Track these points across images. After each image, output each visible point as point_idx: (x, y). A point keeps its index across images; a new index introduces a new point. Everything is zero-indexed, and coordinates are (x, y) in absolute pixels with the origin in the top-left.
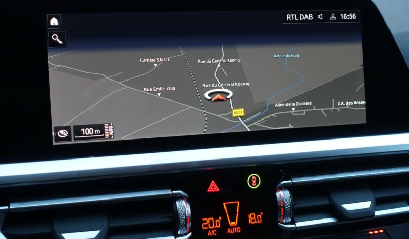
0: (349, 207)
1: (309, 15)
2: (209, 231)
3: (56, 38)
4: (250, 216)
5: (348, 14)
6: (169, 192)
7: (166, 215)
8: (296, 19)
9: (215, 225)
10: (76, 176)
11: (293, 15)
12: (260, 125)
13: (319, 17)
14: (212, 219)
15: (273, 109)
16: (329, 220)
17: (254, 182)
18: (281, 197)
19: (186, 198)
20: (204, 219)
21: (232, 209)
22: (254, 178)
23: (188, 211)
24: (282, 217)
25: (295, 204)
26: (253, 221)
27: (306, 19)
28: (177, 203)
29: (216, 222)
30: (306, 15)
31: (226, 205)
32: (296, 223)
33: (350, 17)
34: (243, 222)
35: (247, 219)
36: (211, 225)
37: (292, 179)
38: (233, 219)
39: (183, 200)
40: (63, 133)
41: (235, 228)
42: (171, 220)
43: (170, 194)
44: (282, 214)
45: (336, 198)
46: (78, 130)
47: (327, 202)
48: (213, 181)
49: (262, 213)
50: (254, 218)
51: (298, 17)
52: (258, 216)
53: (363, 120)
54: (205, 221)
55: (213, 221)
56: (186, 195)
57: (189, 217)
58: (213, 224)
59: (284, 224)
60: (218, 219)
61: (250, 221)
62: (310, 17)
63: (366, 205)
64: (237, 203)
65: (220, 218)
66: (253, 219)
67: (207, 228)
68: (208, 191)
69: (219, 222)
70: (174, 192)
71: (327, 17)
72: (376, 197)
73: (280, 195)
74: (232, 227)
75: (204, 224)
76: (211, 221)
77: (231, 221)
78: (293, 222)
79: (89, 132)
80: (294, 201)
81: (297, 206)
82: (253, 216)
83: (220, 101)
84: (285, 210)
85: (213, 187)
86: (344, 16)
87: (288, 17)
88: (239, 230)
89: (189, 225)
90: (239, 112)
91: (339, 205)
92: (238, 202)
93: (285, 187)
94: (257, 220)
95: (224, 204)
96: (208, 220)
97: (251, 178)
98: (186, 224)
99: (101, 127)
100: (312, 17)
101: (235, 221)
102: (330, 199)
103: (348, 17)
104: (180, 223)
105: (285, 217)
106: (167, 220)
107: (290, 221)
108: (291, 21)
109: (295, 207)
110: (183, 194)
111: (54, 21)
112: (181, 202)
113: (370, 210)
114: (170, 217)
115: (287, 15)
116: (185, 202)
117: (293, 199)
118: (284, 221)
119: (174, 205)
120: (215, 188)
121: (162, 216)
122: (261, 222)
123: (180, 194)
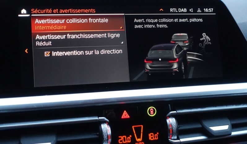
0: (215, 129)
1: (184, 9)
4: (150, 135)
5: (208, 9)
6: (96, 118)
7: (96, 134)
9: (127, 141)
10: (35, 107)
11: (174, 9)
13: (190, 10)
14: (125, 136)
16: (202, 138)
17: (152, 112)
18: (170, 122)
19: (108, 122)
21: (138, 130)
22: (152, 109)
23: (109, 130)
24: (171, 135)
25: (179, 127)
26: (152, 138)
27: (183, 11)
28: (102, 125)
30: (182, 9)
31: (134, 128)
32: (180, 139)
33: (210, 11)
34: (145, 139)
35: (148, 137)
36: (125, 141)
37: (177, 111)
38: (139, 137)
39: (105, 123)
41: (141, 143)
43: (97, 120)
44: (171, 133)
45: (206, 124)
47: (199, 126)
48: (125, 111)
49: (158, 133)
50: (153, 136)
51: (177, 10)
54: (120, 138)
55: (126, 138)
56: (108, 120)
57: (109, 135)
58: (126, 140)
59: (172, 140)
60: (129, 137)
61: (150, 138)
63: (225, 127)
64: (141, 127)
65: (131, 136)
66: (152, 137)
67: (121, 143)
68: (122, 117)
69: (130, 139)
70: (100, 118)
72: (232, 123)
73: (169, 121)
74: (139, 142)
75: (120, 140)
76: (124, 138)
78: (178, 139)
81: (180, 128)
82: (152, 135)
84: (172, 130)
85: (125, 115)
86: (206, 10)
87: (171, 10)
89: (110, 140)
91: (208, 127)
92: (142, 126)
93: (173, 116)
94: (154, 138)
95: (133, 127)
96: (122, 138)
97: (150, 109)
98: (108, 139)
100: (186, 10)
101: (140, 138)
103: (208, 11)
104: (104, 138)
105: (173, 135)
106: (96, 136)
107: (176, 138)
108: (173, 13)
109: (179, 129)
110: (106, 119)
111: (24, 11)
112: (104, 125)
113: (228, 130)
114: (97, 135)
115: (171, 9)
116: (107, 125)
117: (178, 124)
118: (172, 138)
119: (100, 127)
120: (127, 116)
121: (92, 134)
122: (157, 139)
123: (104, 119)
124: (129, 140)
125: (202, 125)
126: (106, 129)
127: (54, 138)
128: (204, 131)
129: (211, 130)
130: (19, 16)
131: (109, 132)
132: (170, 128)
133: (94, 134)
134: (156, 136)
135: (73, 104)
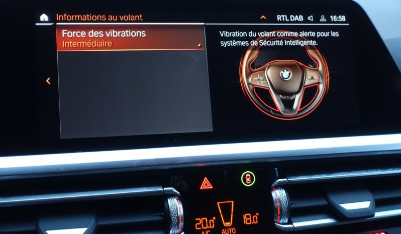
0: (349, 206)
1: (300, 16)
2: (203, 232)
4: (245, 217)
5: (338, 16)
6: (160, 189)
7: (159, 214)
8: (287, 20)
9: (209, 226)
10: (63, 170)
11: (283, 16)
13: (309, 18)
14: (206, 219)
17: (248, 179)
18: (277, 196)
19: (178, 196)
20: (197, 219)
22: (249, 175)
23: (180, 208)
24: (279, 217)
25: (291, 205)
26: (248, 221)
27: (297, 20)
28: (169, 201)
29: (210, 223)
30: (297, 16)
32: (294, 224)
33: (340, 19)
34: (238, 223)
35: (242, 219)
36: (205, 226)
37: (288, 178)
38: (227, 220)
39: (174, 197)
41: (230, 229)
42: (162, 218)
43: (161, 192)
44: (279, 214)
45: (334, 199)
47: (324, 203)
48: (206, 178)
49: (257, 214)
50: (250, 219)
51: (289, 18)
52: (254, 217)
54: (198, 222)
55: (207, 221)
56: (178, 192)
57: (181, 216)
58: (207, 224)
59: (281, 224)
60: (212, 219)
61: (245, 222)
62: (300, 18)
63: (365, 205)
64: (231, 203)
65: (214, 218)
66: (248, 219)
67: (200, 228)
68: (201, 188)
69: (213, 222)
70: (165, 189)
72: (375, 198)
73: (276, 193)
74: (227, 228)
75: (198, 224)
76: (204, 221)
77: (225, 222)
78: (290, 222)
80: (291, 201)
82: (248, 217)
84: (281, 209)
85: (206, 184)
86: (334, 18)
87: (279, 18)
88: (234, 231)
89: (181, 224)
91: (338, 204)
92: (233, 202)
93: (281, 186)
94: (252, 221)
95: (218, 203)
96: (201, 221)
97: (245, 176)
98: (178, 223)
100: (302, 18)
101: (229, 221)
102: (327, 200)
103: (337, 19)
104: (172, 221)
105: (281, 216)
106: (159, 218)
107: (287, 221)
108: (282, 22)
109: (292, 206)
110: (175, 191)
111: (44, 17)
112: (173, 200)
113: (370, 209)
114: (161, 216)
115: (278, 16)
116: (177, 200)
117: (290, 198)
118: (281, 221)
119: (166, 203)
120: (208, 186)
121: (153, 215)
122: (257, 222)
123: (172, 191)
124: (211, 224)
125: (327, 201)
126: (175, 205)
127: (92, 221)
128: (331, 211)
129: (342, 209)
130: (37, 24)
131: (181, 212)
132: (277, 205)
133: (156, 214)
134: (255, 218)
135: (123, 166)
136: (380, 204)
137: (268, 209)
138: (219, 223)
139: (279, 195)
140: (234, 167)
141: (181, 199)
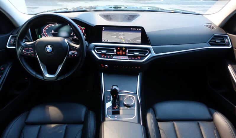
3: (103, 30)
6: (113, 48)
7: (113, 51)
12: (126, 42)
15: (128, 40)
16: (133, 55)
17: (124, 49)
20: (117, 52)
21: (121, 51)
34: (122, 53)
40: (103, 40)
45: (134, 52)
46: (105, 40)
53: (140, 43)
66: (123, 53)
71: (137, 29)
79: (106, 41)
83: (121, 39)
85: (119, 49)
86: (139, 29)
87: (131, 29)
90: (124, 40)
99: (107, 40)
113: (138, 54)
117: (129, 51)
126: (115, 50)
128: (133, 54)
129: (135, 54)
136: (140, 54)
137: (126, 53)
138: (120, 53)
139: (127, 51)
140: (122, 47)
141: (116, 50)
